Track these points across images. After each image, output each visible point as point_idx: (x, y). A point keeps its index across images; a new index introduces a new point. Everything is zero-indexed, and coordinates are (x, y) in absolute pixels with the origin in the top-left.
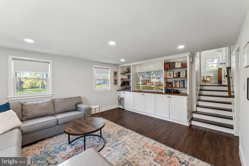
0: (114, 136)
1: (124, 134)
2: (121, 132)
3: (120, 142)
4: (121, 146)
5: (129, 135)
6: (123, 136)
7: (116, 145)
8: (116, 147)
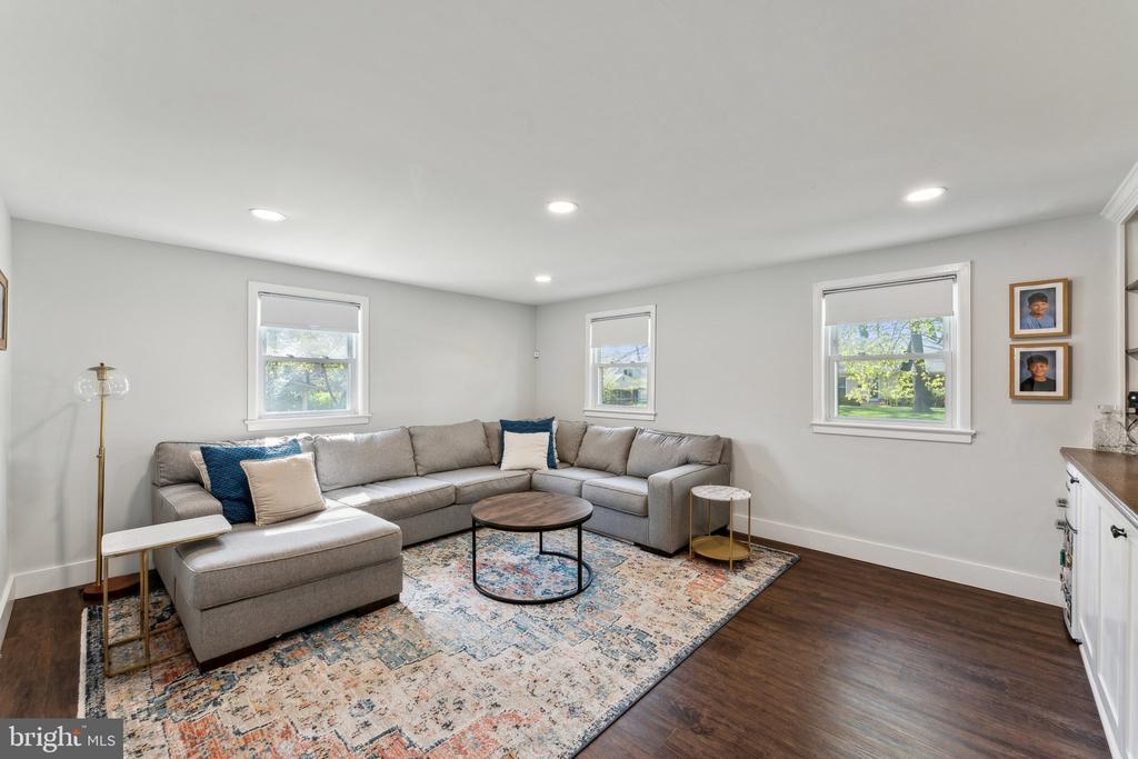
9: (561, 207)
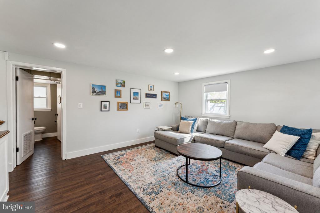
0: (167, 182)
1: (151, 186)
2: (156, 191)
3: (159, 175)
4: (159, 171)
5: (145, 184)
6: (154, 182)
7: (164, 172)
8: (164, 170)
9: (169, 51)
